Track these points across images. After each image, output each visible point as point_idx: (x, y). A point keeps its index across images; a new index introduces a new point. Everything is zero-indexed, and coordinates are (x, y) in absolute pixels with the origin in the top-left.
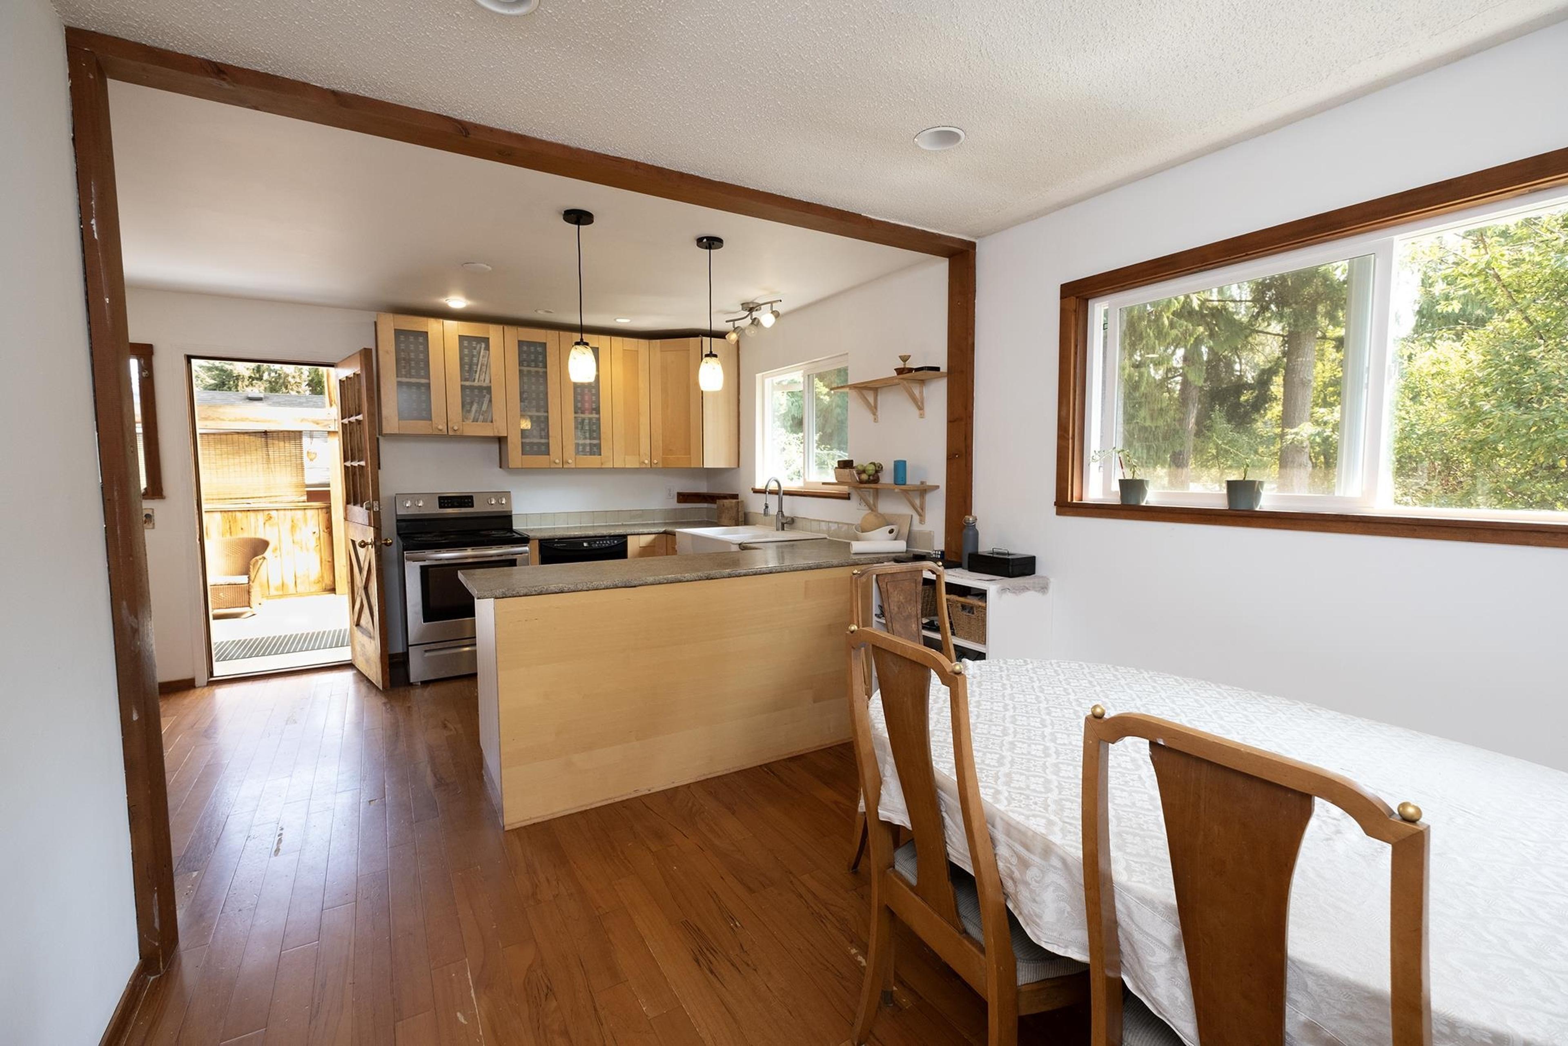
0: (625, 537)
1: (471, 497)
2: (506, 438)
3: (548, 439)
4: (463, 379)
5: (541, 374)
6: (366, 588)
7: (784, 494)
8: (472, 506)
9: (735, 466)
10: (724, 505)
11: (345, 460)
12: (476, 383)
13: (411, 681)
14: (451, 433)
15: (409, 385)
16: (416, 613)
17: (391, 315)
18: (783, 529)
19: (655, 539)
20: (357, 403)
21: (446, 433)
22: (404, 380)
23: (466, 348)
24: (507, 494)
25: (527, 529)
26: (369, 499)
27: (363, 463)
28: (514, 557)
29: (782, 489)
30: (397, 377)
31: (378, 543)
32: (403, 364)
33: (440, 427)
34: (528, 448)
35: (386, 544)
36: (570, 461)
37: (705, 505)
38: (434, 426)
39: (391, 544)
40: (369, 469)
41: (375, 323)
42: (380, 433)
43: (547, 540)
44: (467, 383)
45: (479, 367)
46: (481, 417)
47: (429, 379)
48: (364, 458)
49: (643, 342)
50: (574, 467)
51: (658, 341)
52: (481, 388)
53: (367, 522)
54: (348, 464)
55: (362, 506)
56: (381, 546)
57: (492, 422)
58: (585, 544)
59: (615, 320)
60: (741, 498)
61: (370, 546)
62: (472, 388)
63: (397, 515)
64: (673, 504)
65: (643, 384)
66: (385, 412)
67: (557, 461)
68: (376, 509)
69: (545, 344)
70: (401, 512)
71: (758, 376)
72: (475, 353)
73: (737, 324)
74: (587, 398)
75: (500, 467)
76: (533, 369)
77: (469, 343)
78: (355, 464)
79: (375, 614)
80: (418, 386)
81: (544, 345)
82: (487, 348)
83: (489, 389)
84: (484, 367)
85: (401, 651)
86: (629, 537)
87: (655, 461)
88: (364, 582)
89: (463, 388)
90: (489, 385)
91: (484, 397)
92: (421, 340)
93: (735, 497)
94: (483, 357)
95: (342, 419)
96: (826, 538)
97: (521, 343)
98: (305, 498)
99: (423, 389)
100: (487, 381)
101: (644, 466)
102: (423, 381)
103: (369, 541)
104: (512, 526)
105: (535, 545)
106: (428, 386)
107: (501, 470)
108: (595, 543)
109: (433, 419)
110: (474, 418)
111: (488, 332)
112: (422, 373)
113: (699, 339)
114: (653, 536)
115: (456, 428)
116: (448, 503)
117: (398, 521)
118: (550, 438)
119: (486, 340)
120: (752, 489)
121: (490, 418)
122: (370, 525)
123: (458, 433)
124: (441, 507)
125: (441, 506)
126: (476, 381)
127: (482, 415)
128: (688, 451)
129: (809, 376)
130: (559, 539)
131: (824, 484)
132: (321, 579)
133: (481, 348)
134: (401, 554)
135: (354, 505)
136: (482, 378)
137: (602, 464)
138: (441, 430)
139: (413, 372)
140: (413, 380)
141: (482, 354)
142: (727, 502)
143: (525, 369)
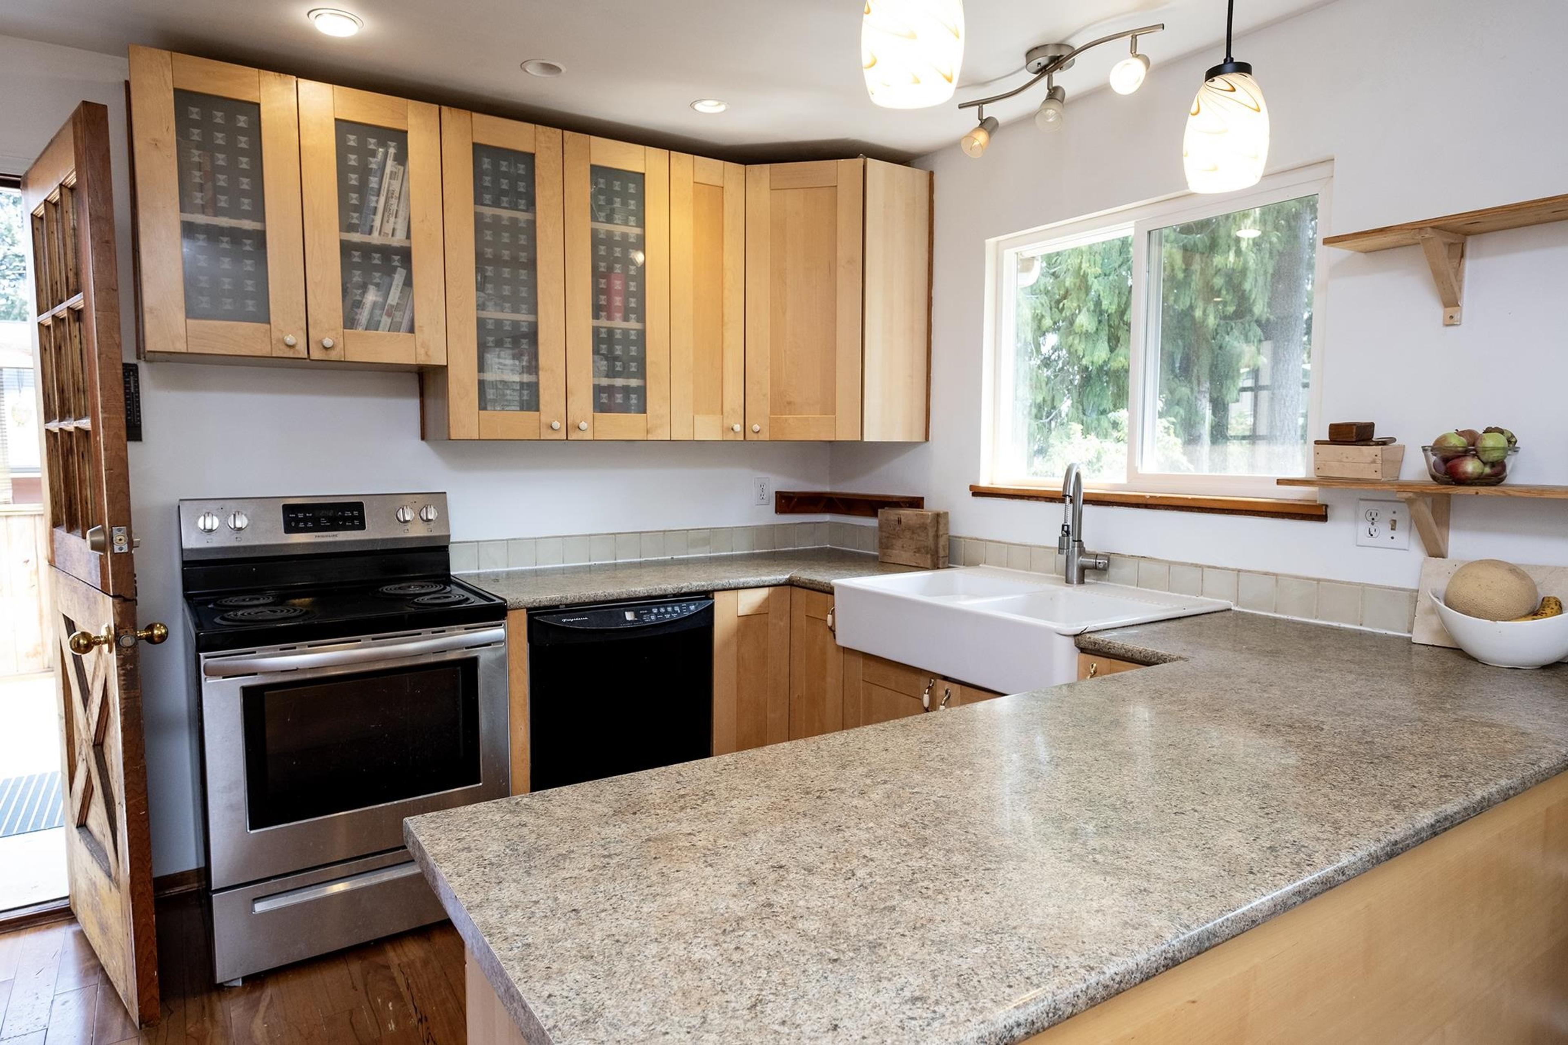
0: (707, 594)
1: (359, 506)
2: (445, 368)
3: (537, 374)
4: (346, 226)
5: (522, 225)
6: (99, 745)
7: (1085, 502)
8: (362, 527)
9: (918, 437)
10: (899, 521)
11: (48, 416)
12: (375, 239)
13: (219, 980)
14: (316, 354)
15: (213, 234)
16: (231, 807)
17: (166, 54)
18: (1081, 581)
19: (767, 600)
20: (71, 263)
21: (306, 356)
22: (200, 219)
23: (352, 150)
24: (439, 498)
25: (478, 575)
26: (101, 522)
27: (86, 424)
28: (473, 653)
29: (1083, 491)
30: (182, 210)
31: (127, 641)
32: (198, 180)
33: (290, 339)
34: (490, 394)
35: (150, 639)
36: (583, 425)
37: (827, 518)
38: (276, 335)
39: (163, 638)
40: (101, 438)
41: (127, 84)
42: (140, 351)
43: (545, 607)
44: (356, 237)
45: (382, 200)
46: (386, 321)
47: (263, 220)
48: (89, 413)
49: (734, 169)
50: (588, 436)
51: (767, 166)
52: (386, 251)
53: (97, 581)
54: (54, 426)
55: (84, 537)
56: (134, 647)
57: (412, 330)
58: (629, 616)
59: (692, 105)
60: (931, 506)
61: (106, 647)
62: (367, 250)
63: (182, 550)
64: (768, 516)
65: (732, 260)
66: (149, 298)
67: (556, 425)
68: (120, 546)
69: (532, 156)
70: (192, 541)
71: (990, 242)
72: (374, 166)
73: (989, 111)
74: (618, 285)
75: (423, 438)
76: (506, 214)
77: (359, 141)
78: (70, 425)
79: (119, 825)
80: (236, 235)
81: (529, 159)
82: (402, 158)
83: (406, 255)
84: (394, 201)
85: (192, 866)
86: (718, 597)
87: (756, 427)
88: (93, 727)
89: (346, 248)
90: (405, 244)
91: (394, 270)
92: (242, 121)
93: (917, 503)
94: (393, 175)
95: (40, 312)
96: (1229, 610)
97: (479, 150)
98: (9, 495)
99: (248, 245)
100: (400, 235)
101: (731, 437)
102: (248, 225)
103: (104, 633)
104: (448, 569)
105: (518, 622)
106: (260, 238)
107: (423, 442)
108: (650, 612)
109: (273, 318)
110: (369, 321)
111: (406, 118)
112: (246, 204)
113: (859, 161)
114: (763, 593)
115: (328, 342)
116: (305, 520)
117: (185, 563)
118: (540, 373)
119: (400, 137)
120: (971, 487)
121: (405, 324)
122: (104, 590)
123: (334, 356)
124: (289, 529)
125: (290, 527)
126: (376, 233)
127: (389, 315)
128: (829, 408)
129: (1149, 232)
130: (567, 605)
131: (1280, 482)
132: (40, 649)
133: (386, 154)
134: (192, 657)
135: (70, 530)
136: (388, 229)
137: (648, 432)
138: (291, 347)
139: (223, 201)
140: (224, 222)
141: (388, 170)
142: (907, 514)
143: (488, 211)
